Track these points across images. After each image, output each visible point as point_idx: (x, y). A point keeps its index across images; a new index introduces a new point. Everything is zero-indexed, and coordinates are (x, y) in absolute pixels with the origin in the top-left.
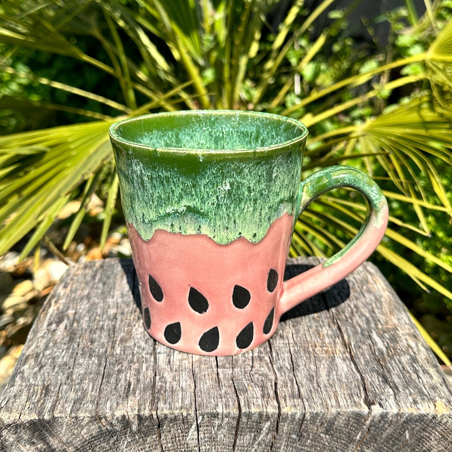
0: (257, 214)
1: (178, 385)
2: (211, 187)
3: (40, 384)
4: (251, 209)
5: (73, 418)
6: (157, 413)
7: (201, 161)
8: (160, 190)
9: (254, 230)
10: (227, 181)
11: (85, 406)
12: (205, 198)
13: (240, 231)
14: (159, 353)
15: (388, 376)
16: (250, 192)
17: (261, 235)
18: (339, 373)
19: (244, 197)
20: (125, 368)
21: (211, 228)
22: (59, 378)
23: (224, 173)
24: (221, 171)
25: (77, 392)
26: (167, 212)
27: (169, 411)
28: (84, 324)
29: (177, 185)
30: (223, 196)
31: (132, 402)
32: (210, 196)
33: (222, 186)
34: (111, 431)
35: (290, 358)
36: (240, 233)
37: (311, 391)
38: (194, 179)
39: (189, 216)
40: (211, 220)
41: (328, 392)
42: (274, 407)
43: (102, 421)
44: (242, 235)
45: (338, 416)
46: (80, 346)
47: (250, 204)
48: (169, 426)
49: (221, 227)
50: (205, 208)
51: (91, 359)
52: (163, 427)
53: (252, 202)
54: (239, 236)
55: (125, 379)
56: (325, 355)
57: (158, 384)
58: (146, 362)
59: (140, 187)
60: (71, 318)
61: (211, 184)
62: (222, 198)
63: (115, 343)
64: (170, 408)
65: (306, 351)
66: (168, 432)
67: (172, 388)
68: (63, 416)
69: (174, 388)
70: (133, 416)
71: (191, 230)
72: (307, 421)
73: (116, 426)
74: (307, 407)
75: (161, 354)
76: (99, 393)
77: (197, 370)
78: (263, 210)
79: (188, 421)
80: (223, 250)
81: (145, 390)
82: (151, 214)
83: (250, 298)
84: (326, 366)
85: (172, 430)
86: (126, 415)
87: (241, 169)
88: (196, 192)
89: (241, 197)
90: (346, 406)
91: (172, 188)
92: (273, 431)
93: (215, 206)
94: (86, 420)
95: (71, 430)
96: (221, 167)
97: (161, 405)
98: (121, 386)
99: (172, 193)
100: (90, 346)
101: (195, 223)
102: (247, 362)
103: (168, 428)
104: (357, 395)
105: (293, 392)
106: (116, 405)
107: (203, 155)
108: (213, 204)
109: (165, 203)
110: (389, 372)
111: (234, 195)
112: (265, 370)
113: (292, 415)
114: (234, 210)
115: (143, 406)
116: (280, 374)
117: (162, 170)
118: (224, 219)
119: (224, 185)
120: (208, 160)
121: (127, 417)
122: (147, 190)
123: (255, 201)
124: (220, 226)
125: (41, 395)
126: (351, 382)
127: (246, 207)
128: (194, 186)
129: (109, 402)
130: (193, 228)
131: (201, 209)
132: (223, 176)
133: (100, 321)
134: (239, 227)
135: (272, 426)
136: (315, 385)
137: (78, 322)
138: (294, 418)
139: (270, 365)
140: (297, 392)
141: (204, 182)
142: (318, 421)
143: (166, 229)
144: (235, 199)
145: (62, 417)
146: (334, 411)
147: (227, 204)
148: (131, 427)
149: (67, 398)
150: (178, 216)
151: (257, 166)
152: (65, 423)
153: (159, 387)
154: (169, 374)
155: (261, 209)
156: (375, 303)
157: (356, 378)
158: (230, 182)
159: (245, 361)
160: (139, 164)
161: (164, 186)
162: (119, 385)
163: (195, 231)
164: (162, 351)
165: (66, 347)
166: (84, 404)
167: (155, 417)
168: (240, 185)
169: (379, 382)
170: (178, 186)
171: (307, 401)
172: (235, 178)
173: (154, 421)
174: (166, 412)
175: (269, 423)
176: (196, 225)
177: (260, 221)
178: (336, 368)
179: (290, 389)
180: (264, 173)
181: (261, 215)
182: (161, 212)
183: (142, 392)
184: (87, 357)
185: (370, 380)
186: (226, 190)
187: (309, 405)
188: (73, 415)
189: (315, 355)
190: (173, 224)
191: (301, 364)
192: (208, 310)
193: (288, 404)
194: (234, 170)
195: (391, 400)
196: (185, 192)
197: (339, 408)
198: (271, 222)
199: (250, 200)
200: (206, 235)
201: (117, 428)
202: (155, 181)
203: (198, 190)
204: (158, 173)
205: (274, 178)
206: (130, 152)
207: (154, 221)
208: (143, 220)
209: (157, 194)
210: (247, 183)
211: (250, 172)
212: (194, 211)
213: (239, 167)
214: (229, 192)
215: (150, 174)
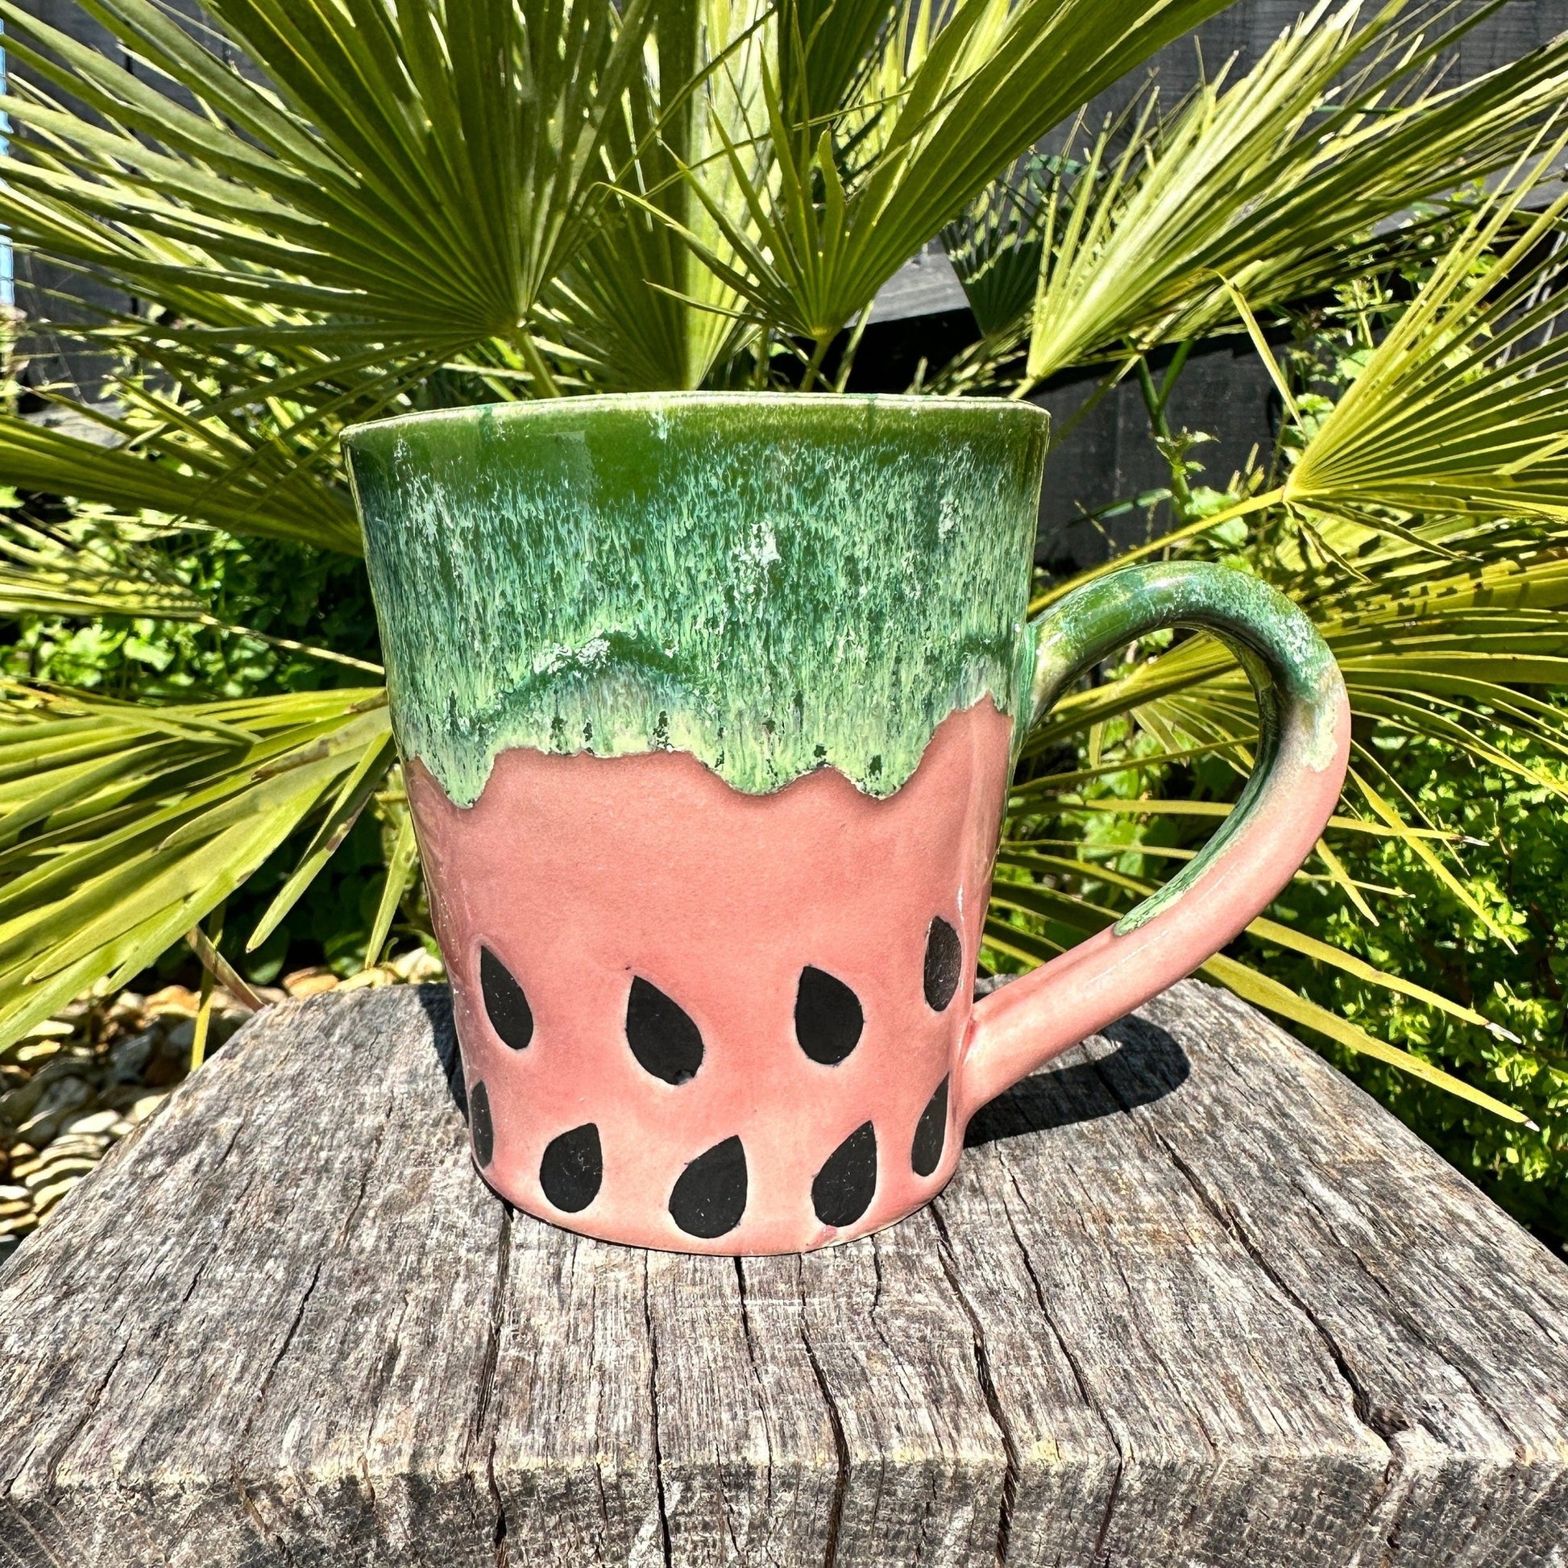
0: (883, 677)
1: (586, 1360)
2: (702, 550)
3: (40, 1355)
4: (862, 653)
5: (133, 1489)
6: (490, 1468)
7: (663, 435)
8: (507, 583)
9: (871, 743)
10: (767, 524)
11: (194, 1440)
12: (681, 599)
13: (819, 739)
14: (520, 1246)
15: (1419, 1319)
16: (854, 579)
17: (898, 767)
18: (1224, 1310)
19: (833, 601)
20: (386, 1296)
21: (708, 723)
22: (123, 1331)
23: (752, 491)
24: (740, 481)
25: (176, 1384)
26: (537, 671)
27: (540, 1462)
28: (264, 1159)
29: (571, 550)
30: (751, 589)
31: (392, 1423)
32: (701, 587)
33: (747, 547)
34: (299, 1549)
35: (1019, 1261)
36: (820, 751)
37: (1126, 1376)
38: (638, 518)
39: (622, 678)
40: (704, 691)
41: (1199, 1381)
42: (984, 1439)
43: (258, 1507)
44: (829, 757)
45: (1260, 1481)
46: (232, 1224)
47: (857, 630)
48: (542, 1528)
49: (746, 722)
50: (685, 638)
51: (260, 1268)
52: (515, 1532)
53: (864, 624)
54: (814, 761)
55: (378, 1335)
56: (1150, 1249)
57: (508, 1353)
58: (467, 1277)
59: (439, 588)
60: (226, 1139)
61: (703, 537)
62: (748, 596)
63: (363, 1215)
64: (546, 1447)
65: (1077, 1234)
66: (537, 1555)
67: (562, 1367)
68: (94, 1482)
69: (571, 1369)
70: (387, 1483)
71: (629, 738)
72: (1130, 1504)
73: (317, 1526)
74: (1126, 1441)
75: (528, 1248)
76: (263, 1391)
77: (662, 1303)
78: (904, 665)
79: (623, 1505)
80: (757, 817)
81: (450, 1375)
82: (479, 693)
83: (862, 1022)
84: (1165, 1285)
85: (556, 1544)
86: (359, 1475)
87: (819, 478)
88: (644, 572)
89: (820, 596)
90: (1291, 1437)
91: (552, 567)
92: (986, 1547)
93: (721, 629)
94: (192, 1500)
95: (127, 1547)
96: (742, 461)
97: (510, 1434)
98: (358, 1362)
99: (555, 589)
100: (269, 1225)
101: (644, 705)
102: (858, 1273)
103: (541, 1534)
104: (1323, 1389)
105: (1054, 1383)
106: (323, 1435)
107: (670, 414)
108: (712, 622)
109: (528, 634)
110: (1414, 1304)
111: (795, 588)
112: (928, 1299)
113: (1064, 1476)
114: (794, 651)
115: (435, 1440)
116: (989, 1315)
117: (514, 496)
118: (756, 688)
119: (753, 542)
120: (689, 432)
121: (363, 1487)
122: (461, 596)
123: (876, 618)
124: (740, 714)
125: (29, 1397)
126: (1281, 1343)
127: (842, 642)
128: (637, 548)
129: (295, 1424)
130: (635, 728)
131: (668, 644)
132: (750, 505)
133: (321, 1148)
134: (814, 723)
135: (981, 1525)
136: (1140, 1354)
137: (245, 1151)
138: (1075, 1491)
139: (947, 1284)
140: (1071, 1382)
141: (675, 528)
142: (1176, 1501)
143: (533, 741)
144: (798, 606)
145: (90, 1489)
146: (1242, 1455)
147: (768, 624)
148: (380, 1532)
149: (127, 1409)
150: (578, 681)
151: (879, 471)
152: (101, 1516)
153: (508, 1366)
154: (551, 1318)
155: (898, 660)
156: (1283, 1091)
157: (1297, 1326)
158: (777, 532)
159: (847, 1272)
160: (430, 492)
161: (521, 562)
162: (351, 1358)
163: (644, 738)
164: (533, 1238)
165: (178, 1227)
166: (192, 1432)
167: (482, 1484)
168: (818, 545)
169: (1391, 1340)
170: (576, 555)
171: (1123, 1417)
172: (797, 514)
173: (479, 1505)
174: (530, 1462)
175: (967, 1513)
176: (649, 714)
177: (896, 709)
178: (1207, 1293)
179: (1040, 1371)
180: (909, 505)
181: (896, 683)
182: (515, 675)
183: (437, 1384)
184: (249, 1260)
185: (1350, 1333)
186: (764, 562)
187: (1132, 1434)
188: (137, 1477)
189: (1115, 1249)
190: (562, 716)
191: (1066, 1279)
192: (700, 1071)
193: (1043, 1429)
194: (793, 478)
195: (1470, 1411)
196: (601, 577)
197: (1264, 1443)
198: (937, 721)
199: (857, 613)
200: (688, 754)
201: (325, 1538)
202: (489, 549)
203: (654, 564)
204: (498, 510)
205: (942, 536)
206: (399, 453)
207: (491, 718)
208: (454, 724)
209: (499, 603)
210: (843, 540)
211: (856, 495)
212: (639, 653)
213: (812, 469)
214: (776, 575)
215: (468, 524)
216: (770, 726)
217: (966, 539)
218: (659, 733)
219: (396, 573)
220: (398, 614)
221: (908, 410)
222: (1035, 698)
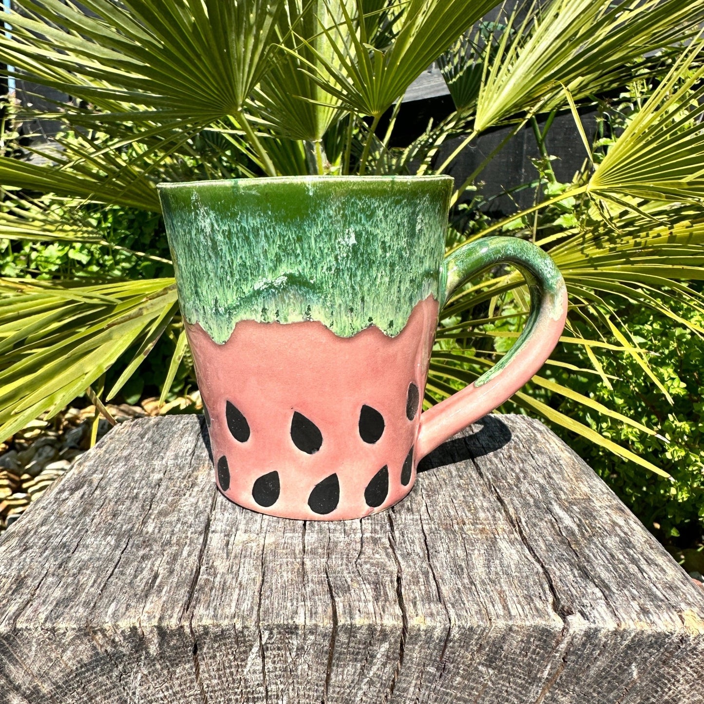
0: (395, 288)
2: (326, 240)
4: (387, 279)
7: (311, 194)
8: (243, 253)
9: (390, 315)
10: (352, 229)
11: (72, 611)
12: (317, 260)
13: (370, 315)
16: (384, 250)
17: (399, 324)
19: (376, 259)
21: (327, 310)
22: (47, 565)
23: (346, 216)
24: (341, 212)
26: (256, 289)
28: (111, 492)
29: (271, 240)
30: (345, 255)
32: (325, 255)
33: (344, 239)
36: (370, 319)
38: (300, 227)
39: (292, 292)
40: (326, 296)
43: (97, 637)
44: (374, 322)
47: (385, 270)
49: (342, 308)
50: (318, 275)
53: (388, 268)
54: (368, 323)
59: (211, 254)
60: (95, 483)
61: (326, 235)
62: (344, 258)
71: (295, 316)
73: (121, 646)
78: (402, 284)
80: (345, 346)
82: (229, 297)
83: (384, 427)
87: (372, 210)
88: (302, 249)
89: (372, 257)
91: (263, 247)
93: (333, 272)
96: (343, 204)
99: (264, 256)
100: (110, 521)
101: (301, 302)
107: (314, 185)
108: (330, 269)
109: (252, 274)
114: (361, 280)
117: (247, 217)
118: (346, 295)
119: (346, 236)
120: (321, 192)
122: (221, 257)
123: (392, 265)
124: (340, 305)
127: (379, 275)
128: (299, 239)
130: (298, 311)
131: (311, 278)
132: (345, 221)
133: (135, 488)
134: (369, 308)
137: (103, 489)
141: (315, 231)
143: (253, 317)
144: (363, 261)
147: (351, 269)
148: (147, 648)
150: (274, 293)
151: (395, 207)
155: (400, 282)
158: (356, 232)
160: (208, 214)
161: (250, 245)
163: (301, 316)
168: (371, 237)
170: (274, 242)
172: (363, 225)
176: (303, 306)
177: (399, 301)
180: (405, 220)
181: (399, 291)
182: (246, 291)
184: (100, 536)
186: (350, 245)
190: (266, 307)
192: (321, 448)
194: (362, 211)
196: (284, 251)
198: (413, 305)
199: (385, 264)
200: (319, 322)
202: (235, 239)
203: (306, 246)
204: (239, 223)
205: (417, 231)
206: (193, 198)
207: (234, 308)
208: (217, 310)
209: (239, 261)
210: (381, 235)
211: (386, 217)
212: (299, 282)
213: (370, 206)
214: (355, 249)
215: (226, 228)
216: (352, 310)
217: (426, 232)
218: (307, 314)
219: (189, 246)
220: (189, 263)
222: (447, 293)
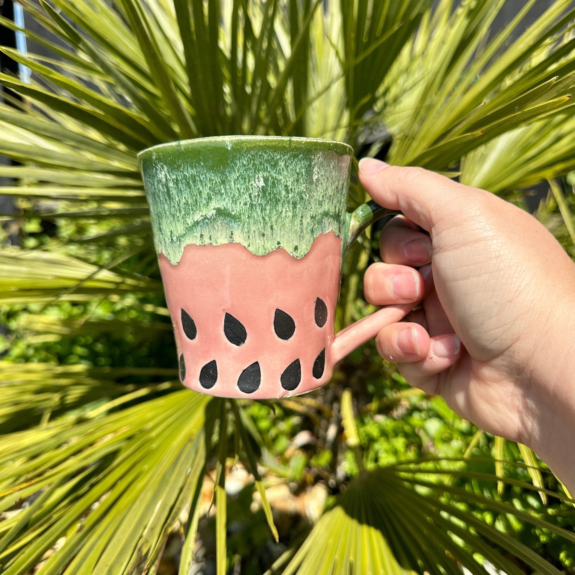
0: (297, 221)
2: (242, 183)
4: (290, 214)
7: (229, 148)
8: (186, 194)
9: (294, 242)
10: (261, 175)
12: (236, 197)
13: (278, 240)
16: (287, 191)
17: (303, 249)
19: (281, 197)
21: (245, 234)
23: (256, 165)
24: (252, 162)
26: (195, 220)
29: (204, 184)
30: (257, 194)
32: (242, 194)
33: (255, 182)
36: (279, 243)
38: (223, 173)
39: (220, 221)
40: (244, 225)
44: (281, 245)
47: (289, 207)
49: (256, 234)
50: (237, 209)
53: (291, 206)
54: (277, 246)
59: (167, 198)
61: (242, 179)
62: (256, 196)
71: (223, 240)
78: (304, 219)
80: (260, 262)
82: (179, 228)
83: (295, 327)
87: (275, 161)
88: (225, 189)
89: (277, 196)
91: (199, 188)
93: (248, 206)
96: (253, 156)
99: (200, 195)
101: (226, 229)
107: (231, 142)
108: (245, 204)
109: (192, 209)
111: (270, 194)
114: (270, 213)
117: (187, 168)
118: (259, 224)
119: (257, 180)
120: (237, 147)
122: (173, 199)
123: (295, 204)
124: (254, 231)
127: (284, 210)
128: (223, 182)
130: (224, 236)
131: (233, 211)
132: (255, 169)
134: (277, 235)
141: (234, 176)
143: (194, 242)
144: (270, 199)
147: (262, 205)
150: (207, 223)
151: (294, 160)
155: (302, 217)
158: (264, 177)
160: (163, 168)
161: (190, 188)
163: (227, 239)
168: (276, 181)
170: (206, 184)
172: (269, 172)
176: (228, 232)
177: (302, 232)
180: (303, 171)
181: (302, 224)
182: (189, 222)
186: (260, 186)
190: (203, 234)
192: (246, 341)
194: (268, 161)
196: (213, 191)
198: (315, 236)
199: (289, 202)
200: (239, 244)
202: (181, 184)
203: (228, 187)
204: (183, 172)
205: (315, 180)
206: (154, 157)
207: (182, 236)
208: (172, 239)
209: (184, 201)
210: (283, 180)
211: (287, 167)
212: (224, 214)
213: (273, 158)
214: (264, 190)
215: (174, 177)
216: (263, 235)
217: (323, 182)
218: (231, 237)
219: (154, 195)
220: (155, 208)
221: (302, 141)
222: (350, 234)
